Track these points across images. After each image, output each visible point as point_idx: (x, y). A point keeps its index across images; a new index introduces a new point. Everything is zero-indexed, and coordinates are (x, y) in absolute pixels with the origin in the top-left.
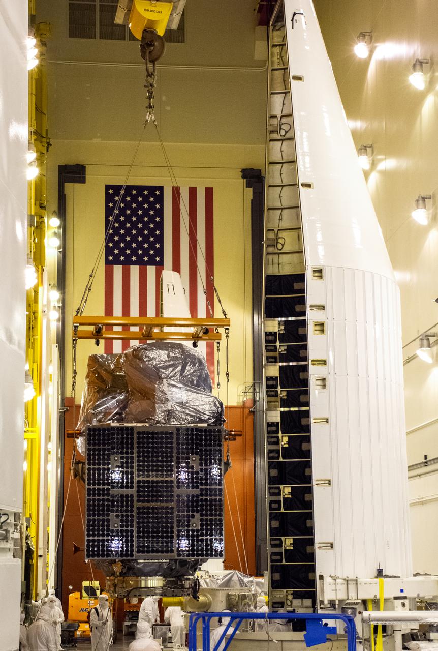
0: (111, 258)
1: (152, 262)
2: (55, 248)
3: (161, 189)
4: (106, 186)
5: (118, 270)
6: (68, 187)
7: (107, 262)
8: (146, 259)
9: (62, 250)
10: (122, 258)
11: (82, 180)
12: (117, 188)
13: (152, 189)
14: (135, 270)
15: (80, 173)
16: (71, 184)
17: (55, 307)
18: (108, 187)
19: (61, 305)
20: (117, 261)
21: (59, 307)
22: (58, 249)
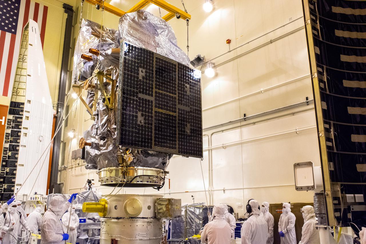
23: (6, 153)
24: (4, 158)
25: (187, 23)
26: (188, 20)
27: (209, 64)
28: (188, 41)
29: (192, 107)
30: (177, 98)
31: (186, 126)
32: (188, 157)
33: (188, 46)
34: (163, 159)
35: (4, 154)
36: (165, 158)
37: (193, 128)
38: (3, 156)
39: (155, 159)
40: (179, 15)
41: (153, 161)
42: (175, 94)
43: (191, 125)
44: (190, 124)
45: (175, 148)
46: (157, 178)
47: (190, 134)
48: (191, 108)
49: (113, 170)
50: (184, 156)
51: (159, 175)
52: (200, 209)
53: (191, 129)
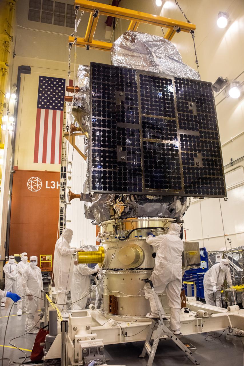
0: (40, 106)
1: (59, 109)
2: (14, 99)
3: (64, 80)
4: (40, 76)
5: (43, 111)
6: (22, 75)
7: (38, 107)
8: (56, 107)
9: (17, 100)
10: (45, 106)
11: (29, 73)
12: (45, 78)
13: (60, 80)
14: (51, 112)
15: (28, 70)
16: (24, 74)
17: (11, 124)
18: (40, 77)
19: (15, 124)
20: (43, 107)
21: (14, 125)
22: (15, 100)
23: (62, 212)
24: (61, 216)
25: (193, 35)
26: (193, 32)
27: (233, 83)
28: (196, 55)
29: (203, 130)
30: (178, 121)
31: (195, 157)
32: (203, 198)
33: (197, 61)
34: (168, 204)
35: (61, 213)
36: (171, 203)
37: (206, 158)
38: (61, 215)
39: (157, 205)
40: (179, 28)
41: (153, 208)
42: (174, 116)
43: (203, 155)
44: (201, 153)
45: (180, 188)
46: (163, 230)
47: (202, 167)
48: (201, 132)
49: (108, 224)
50: (195, 197)
51: (165, 226)
52: (240, 254)
53: (203, 160)
